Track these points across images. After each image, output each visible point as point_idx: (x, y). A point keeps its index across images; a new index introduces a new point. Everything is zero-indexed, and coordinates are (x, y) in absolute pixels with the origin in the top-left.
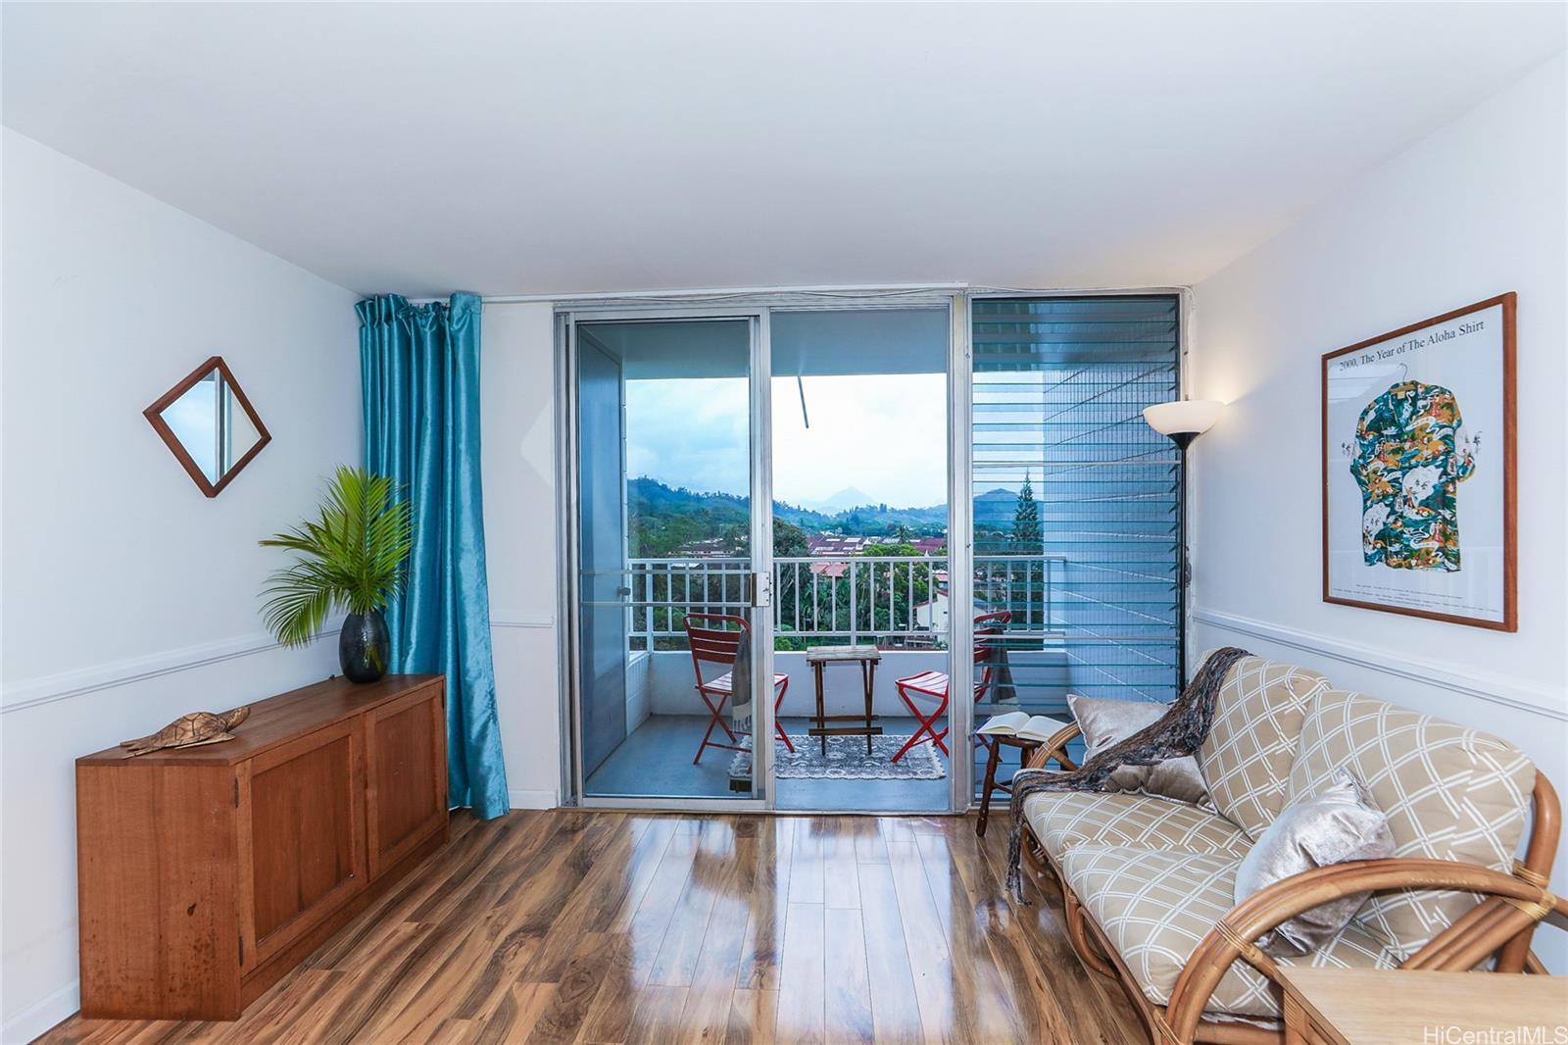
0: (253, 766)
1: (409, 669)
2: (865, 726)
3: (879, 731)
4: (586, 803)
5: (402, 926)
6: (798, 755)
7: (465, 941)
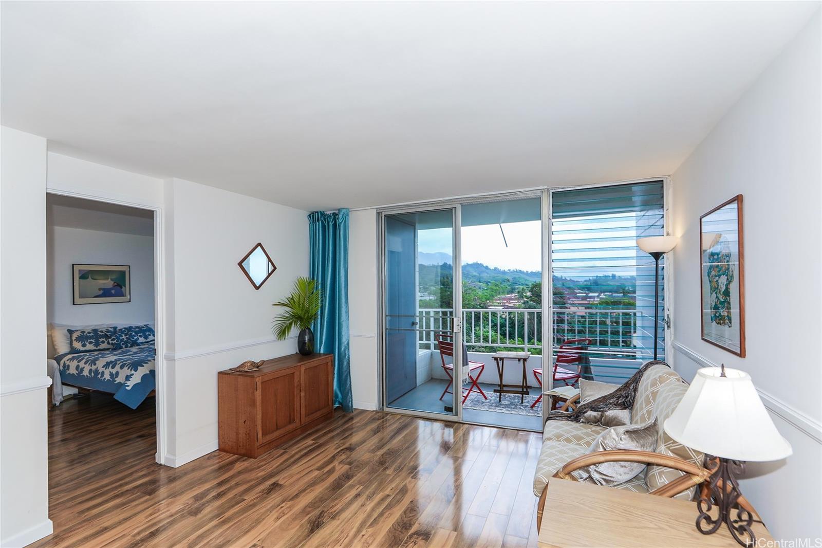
0: (262, 379)
1: (322, 351)
2: (521, 390)
3: (528, 393)
4: (387, 409)
5: (309, 441)
6: (487, 401)
7: (327, 449)
